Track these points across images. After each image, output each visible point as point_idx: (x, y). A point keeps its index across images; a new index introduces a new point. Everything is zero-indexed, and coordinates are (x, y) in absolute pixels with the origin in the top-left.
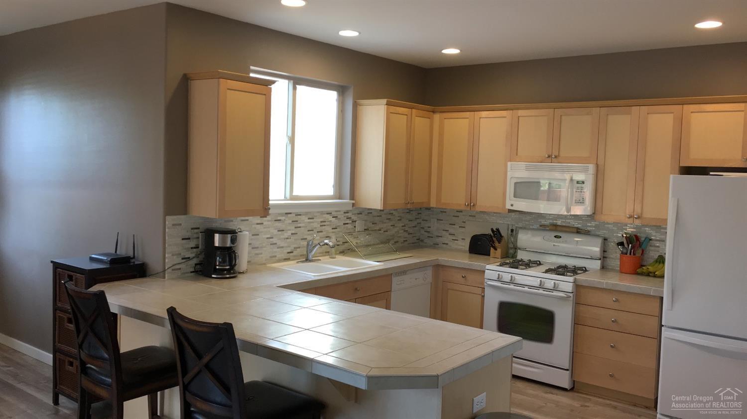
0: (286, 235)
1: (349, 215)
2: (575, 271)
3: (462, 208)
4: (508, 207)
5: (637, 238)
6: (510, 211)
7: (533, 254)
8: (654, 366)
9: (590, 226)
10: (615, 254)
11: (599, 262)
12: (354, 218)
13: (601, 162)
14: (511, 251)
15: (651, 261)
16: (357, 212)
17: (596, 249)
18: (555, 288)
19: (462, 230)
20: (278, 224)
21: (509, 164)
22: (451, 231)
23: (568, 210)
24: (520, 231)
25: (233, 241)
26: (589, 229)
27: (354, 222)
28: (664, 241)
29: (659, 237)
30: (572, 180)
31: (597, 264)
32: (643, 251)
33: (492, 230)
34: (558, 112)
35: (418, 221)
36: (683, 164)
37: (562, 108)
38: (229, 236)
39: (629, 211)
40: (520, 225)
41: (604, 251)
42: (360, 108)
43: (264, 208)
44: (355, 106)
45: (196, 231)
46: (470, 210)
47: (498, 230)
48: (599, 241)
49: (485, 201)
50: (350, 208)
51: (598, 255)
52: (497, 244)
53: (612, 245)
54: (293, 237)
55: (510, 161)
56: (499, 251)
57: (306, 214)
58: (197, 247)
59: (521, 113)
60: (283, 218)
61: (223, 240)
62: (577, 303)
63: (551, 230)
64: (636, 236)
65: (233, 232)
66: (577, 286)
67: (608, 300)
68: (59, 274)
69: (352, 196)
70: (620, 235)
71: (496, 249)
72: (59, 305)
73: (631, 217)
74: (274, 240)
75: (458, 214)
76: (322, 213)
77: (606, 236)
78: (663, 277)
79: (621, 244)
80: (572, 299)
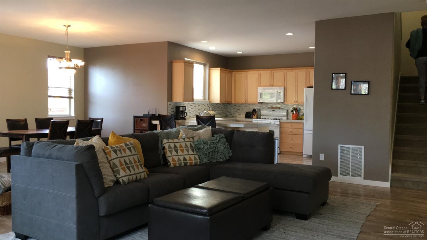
0: (193, 110)
1: (208, 105)
2: (279, 119)
3: (243, 103)
4: (258, 101)
5: (297, 109)
6: (259, 103)
7: (266, 116)
8: (302, 143)
9: (283, 106)
10: (291, 114)
11: (286, 117)
12: (209, 106)
13: (286, 86)
14: (259, 116)
15: (301, 115)
16: (210, 104)
17: (285, 114)
18: (274, 124)
19: (242, 111)
20: (191, 107)
21: (258, 88)
22: (238, 112)
23: (277, 101)
24: (262, 110)
25: (185, 109)
26: (283, 107)
27: (209, 108)
28: (303, 109)
29: (303, 108)
30: (277, 91)
31: (286, 118)
32: (298, 112)
33: (253, 109)
34: (273, 71)
35: (226, 109)
36: (308, 86)
37: (274, 70)
38: (184, 107)
39: (294, 100)
40: (261, 108)
41: (287, 114)
42: (211, 71)
43: (193, 100)
44: (209, 70)
45: (174, 107)
46: (246, 104)
47: (255, 109)
48: (286, 111)
49: (251, 100)
50: (208, 103)
51: (286, 115)
52: (255, 114)
53: (289, 112)
54: (195, 111)
55: (258, 87)
56: (255, 116)
57: (197, 104)
58: (174, 111)
59: (261, 72)
60: (192, 105)
61: (183, 109)
62: (281, 128)
63: (271, 109)
64: (296, 108)
65: (185, 107)
66: (280, 122)
67: (289, 125)
68: (136, 119)
69: (209, 99)
70: (292, 109)
71: (254, 116)
72: (136, 128)
73: (295, 102)
74: (190, 111)
75: (240, 106)
76: (202, 104)
77: (288, 109)
78: (303, 120)
79: (292, 111)
80: (279, 126)
